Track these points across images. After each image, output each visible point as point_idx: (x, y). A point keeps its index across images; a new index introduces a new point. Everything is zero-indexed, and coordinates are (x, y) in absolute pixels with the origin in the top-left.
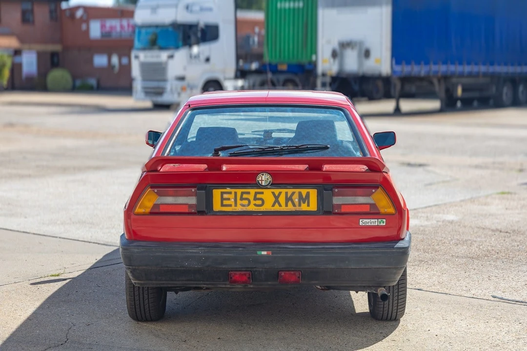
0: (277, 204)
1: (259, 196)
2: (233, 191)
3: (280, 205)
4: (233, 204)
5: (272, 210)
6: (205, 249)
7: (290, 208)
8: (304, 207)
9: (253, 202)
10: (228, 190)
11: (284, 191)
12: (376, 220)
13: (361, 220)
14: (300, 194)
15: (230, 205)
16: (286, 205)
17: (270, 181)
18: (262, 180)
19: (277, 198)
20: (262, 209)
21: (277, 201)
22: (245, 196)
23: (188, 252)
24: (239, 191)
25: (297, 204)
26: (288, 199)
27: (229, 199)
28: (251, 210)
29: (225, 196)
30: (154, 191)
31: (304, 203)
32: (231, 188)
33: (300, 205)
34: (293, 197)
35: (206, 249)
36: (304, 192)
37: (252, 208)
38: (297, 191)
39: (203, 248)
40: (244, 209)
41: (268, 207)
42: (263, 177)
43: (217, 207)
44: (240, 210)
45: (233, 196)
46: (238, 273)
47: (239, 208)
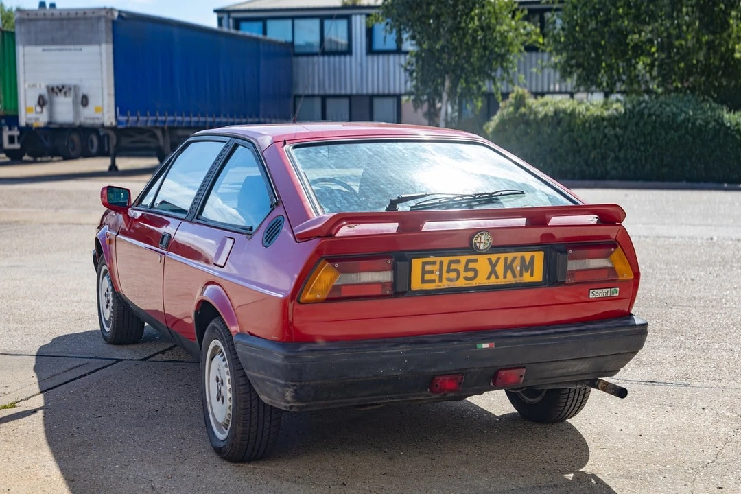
0: (493, 276)
1: (471, 265)
2: (438, 259)
3: (497, 277)
4: (437, 279)
5: (487, 284)
6: (408, 346)
7: (510, 279)
8: (527, 278)
9: (463, 274)
10: (432, 258)
11: (502, 256)
12: (609, 290)
13: (591, 291)
14: (523, 258)
15: (433, 281)
16: (505, 277)
17: (490, 244)
18: (480, 242)
19: (493, 266)
20: (474, 283)
21: (493, 271)
22: (453, 266)
23: (384, 354)
24: (446, 260)
25: (518, 273)
26: (508, 267)
27: (431, 272)
28: (461, 286)
29: (428, 268)
30: (334, 266)
31: (527, 271)
32: (436, 255)
33: (521, 275)
34: (514, 265)
35: (410, 348)
36: (527, 256)
37: (461, 283)
38: (519, 255)
39: (404, 346)
40: (452, 285)
41: (481, 280)
43: (416, 284)
44: (446, 287)
45: (437, 267)
46: (447, 378)
47: (445, 284)
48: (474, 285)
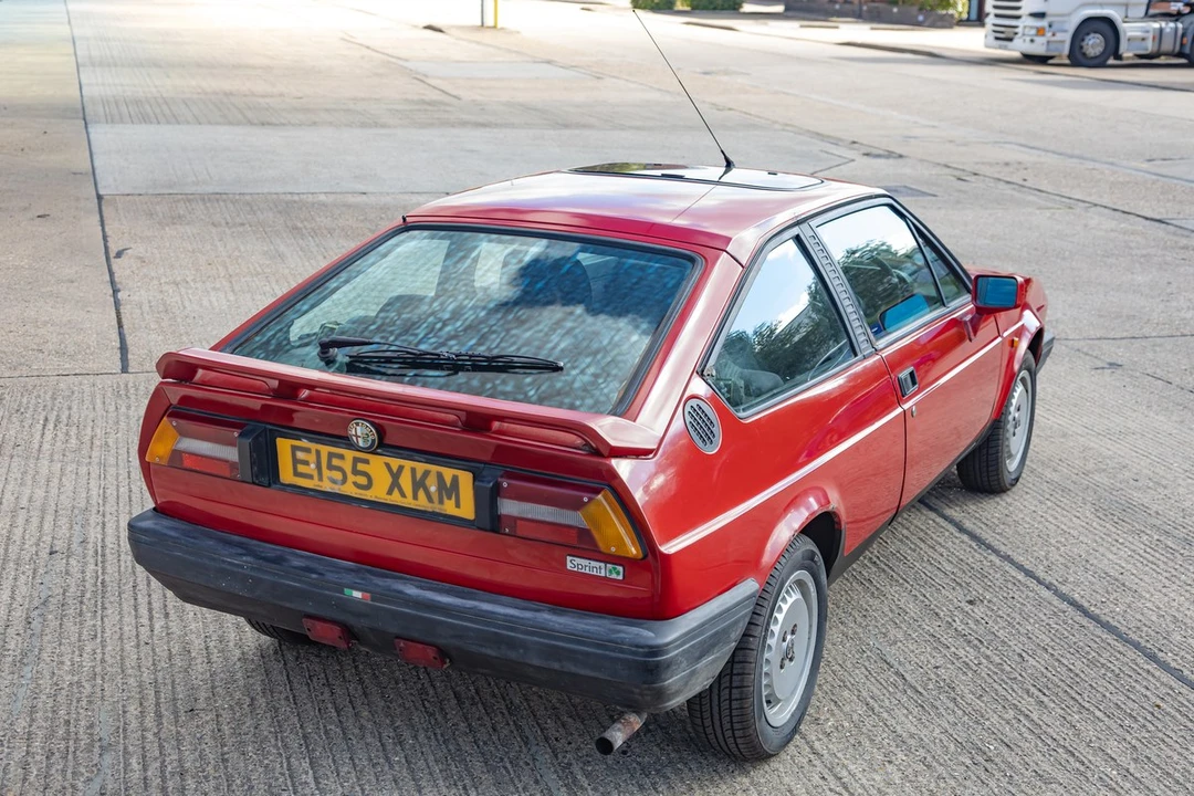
0: (396, 491)
1: (360, 467)
2: (313, 446)
3: (403, 495)
4: (316, 475)
5: (388, 502)
6: (254, 560)
7: (422, 503)
8: (449, 508)
9: (351, 478)
10: (304, 443)
11: (408, 464)
12: (602, 565)
13: (569, 558)
14: (440, 476)
15: (310, 477)
16: (415, 497)
17: (373, 441)
18: (357, 437)
19: (396, 476)
20: (369, 495)
21: (395, 484)
22: (335, 462)
23: (223, 561)
24: (325, 450)
26: (419, 484)
27: (306, 463)
28: (349, 494)
29: (300, 455)
30: (171, 422)
31: (449, 498)
32: (311, 440)
33: (441, 502)
34: (428, 482)
36: (448, 473)
37: (349, 489)
38: (434, 468)
39: (251, 559)
40: (337, 489)
41: (378, 493)
42: (358, 428)
43: (286, 475)
44: (328, 490)
45: (312, 458)
46: (319, 624)
47: (327, 486)
48: (369, 498)
